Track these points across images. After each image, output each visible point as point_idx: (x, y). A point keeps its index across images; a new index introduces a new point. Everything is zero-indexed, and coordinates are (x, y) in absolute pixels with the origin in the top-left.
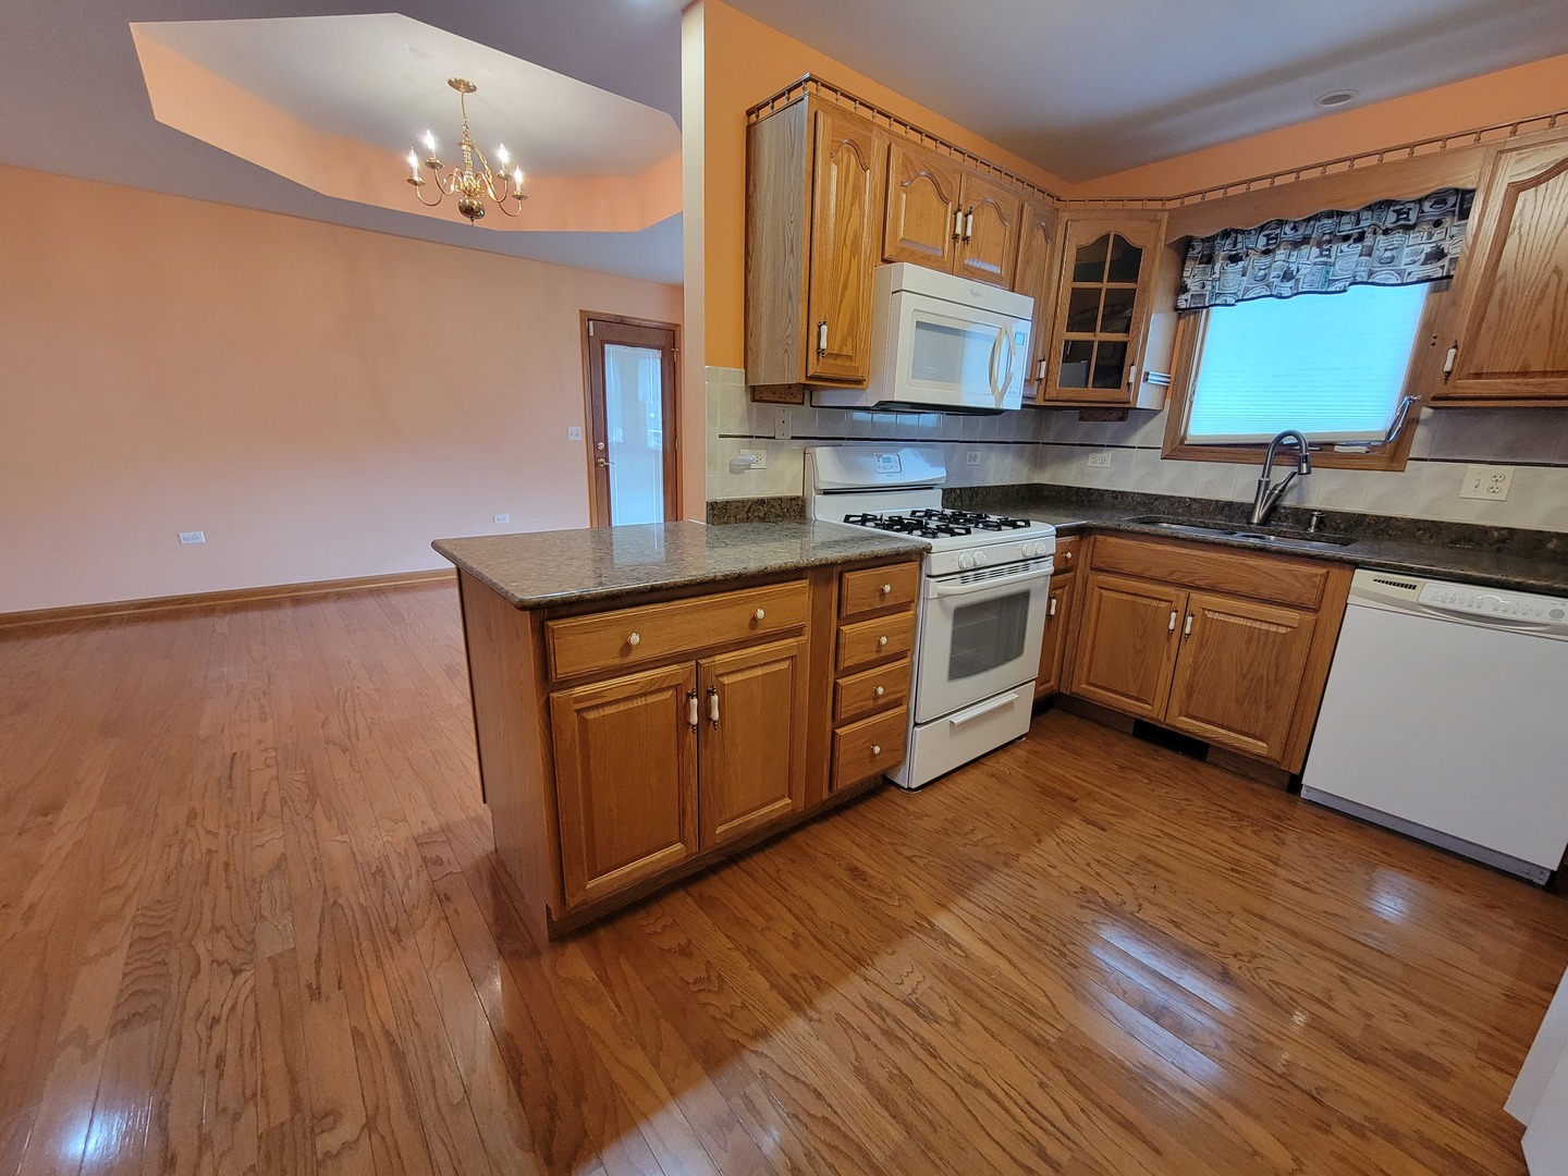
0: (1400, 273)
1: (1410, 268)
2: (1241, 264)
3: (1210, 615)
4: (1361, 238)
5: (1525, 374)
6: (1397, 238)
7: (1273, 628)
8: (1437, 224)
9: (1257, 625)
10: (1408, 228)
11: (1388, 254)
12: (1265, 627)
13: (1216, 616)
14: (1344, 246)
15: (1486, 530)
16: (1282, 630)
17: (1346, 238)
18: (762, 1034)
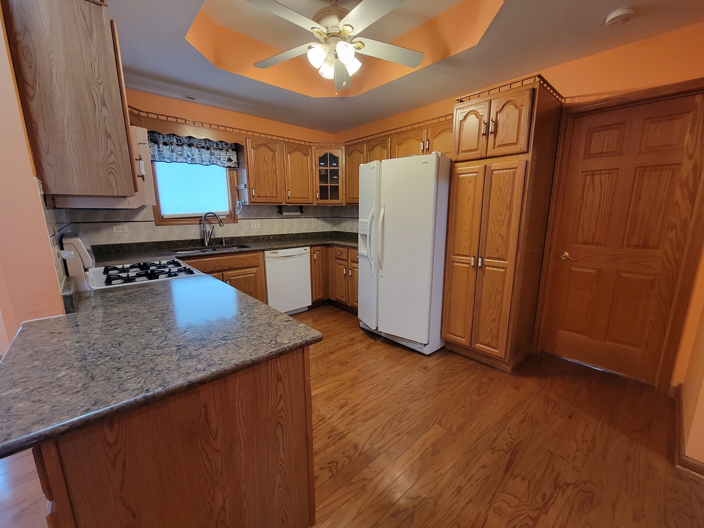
0: (222, 163)
1: (224, 162)
2: (168, 147)
3: (232, 278)
4: (208, 149)
5: (266, 197)
6: (219, 152)
7: (250, 275)
8: (227, 151)
9: (246, 276)
10: (221, 150)
11: (218, 156)
12: (248, 276)
13: (234, 278)
14: (203, 150)
15: (260, 236)
16: (253, 275)
17: (203, 148)
18: (355, 446)
